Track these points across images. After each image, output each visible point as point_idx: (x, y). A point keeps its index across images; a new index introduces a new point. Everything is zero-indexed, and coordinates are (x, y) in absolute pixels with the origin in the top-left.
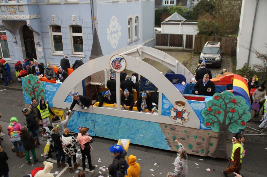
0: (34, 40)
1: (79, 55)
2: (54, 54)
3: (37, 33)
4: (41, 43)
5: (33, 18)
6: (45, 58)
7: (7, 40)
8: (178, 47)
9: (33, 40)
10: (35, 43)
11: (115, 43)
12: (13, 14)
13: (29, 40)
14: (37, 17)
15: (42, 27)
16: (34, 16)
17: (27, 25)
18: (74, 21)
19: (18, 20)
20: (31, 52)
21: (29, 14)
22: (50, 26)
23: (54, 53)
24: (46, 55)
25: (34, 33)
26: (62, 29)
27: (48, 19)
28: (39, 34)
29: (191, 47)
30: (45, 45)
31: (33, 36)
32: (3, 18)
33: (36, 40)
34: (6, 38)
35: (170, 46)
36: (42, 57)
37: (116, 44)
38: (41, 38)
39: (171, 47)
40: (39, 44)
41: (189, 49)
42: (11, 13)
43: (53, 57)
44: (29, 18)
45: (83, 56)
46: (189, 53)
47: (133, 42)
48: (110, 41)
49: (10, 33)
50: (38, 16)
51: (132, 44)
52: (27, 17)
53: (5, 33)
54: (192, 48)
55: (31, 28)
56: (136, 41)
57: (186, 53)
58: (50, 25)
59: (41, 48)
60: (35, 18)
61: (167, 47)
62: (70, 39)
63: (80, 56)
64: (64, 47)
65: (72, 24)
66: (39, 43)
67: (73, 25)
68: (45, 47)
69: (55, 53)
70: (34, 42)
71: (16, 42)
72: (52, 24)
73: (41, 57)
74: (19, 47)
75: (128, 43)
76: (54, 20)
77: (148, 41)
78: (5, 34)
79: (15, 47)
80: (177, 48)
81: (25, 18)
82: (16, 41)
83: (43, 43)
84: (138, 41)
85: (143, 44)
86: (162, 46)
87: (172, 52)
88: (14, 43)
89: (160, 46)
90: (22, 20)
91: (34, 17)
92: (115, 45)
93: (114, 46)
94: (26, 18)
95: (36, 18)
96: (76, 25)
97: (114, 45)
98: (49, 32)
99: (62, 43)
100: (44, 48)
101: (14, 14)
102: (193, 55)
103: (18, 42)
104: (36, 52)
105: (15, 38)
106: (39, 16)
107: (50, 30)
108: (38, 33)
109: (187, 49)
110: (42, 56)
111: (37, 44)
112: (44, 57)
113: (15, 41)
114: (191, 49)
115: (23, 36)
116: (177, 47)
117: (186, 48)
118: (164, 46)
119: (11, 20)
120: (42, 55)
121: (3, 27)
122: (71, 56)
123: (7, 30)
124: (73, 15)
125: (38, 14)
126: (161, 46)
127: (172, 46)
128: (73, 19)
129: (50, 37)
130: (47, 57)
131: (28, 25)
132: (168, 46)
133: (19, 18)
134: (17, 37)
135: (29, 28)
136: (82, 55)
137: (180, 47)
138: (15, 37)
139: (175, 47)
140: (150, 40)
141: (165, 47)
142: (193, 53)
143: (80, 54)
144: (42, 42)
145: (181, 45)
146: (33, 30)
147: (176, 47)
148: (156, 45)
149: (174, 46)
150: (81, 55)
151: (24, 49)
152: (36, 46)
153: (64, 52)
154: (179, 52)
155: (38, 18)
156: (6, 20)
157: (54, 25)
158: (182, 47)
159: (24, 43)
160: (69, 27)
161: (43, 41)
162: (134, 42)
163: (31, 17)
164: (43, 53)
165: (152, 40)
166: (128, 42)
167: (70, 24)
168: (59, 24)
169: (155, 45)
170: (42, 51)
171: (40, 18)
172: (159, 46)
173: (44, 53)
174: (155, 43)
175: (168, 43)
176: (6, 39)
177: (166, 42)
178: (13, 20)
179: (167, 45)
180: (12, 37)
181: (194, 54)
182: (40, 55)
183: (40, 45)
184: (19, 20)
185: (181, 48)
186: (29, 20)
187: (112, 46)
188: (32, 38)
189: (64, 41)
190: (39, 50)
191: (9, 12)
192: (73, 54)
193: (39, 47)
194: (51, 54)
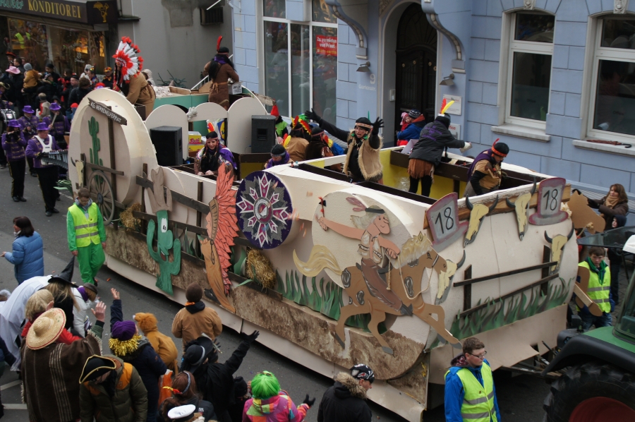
0: (434, 64)
1: (616, 143)
2: (505, 129)
3: (454, 40)
4: (461, 80)
7: (335, 57)
9: (430, 64)
10: (438, 80)
13: (414, 62)
15: (474, 16)
17: (420, 6)
22: (510, 14)
23: (505, 123)
24: (474, 128)
25: (441, 38)
26: (558, 28)
28: (460, 44)
30: (476, 88)
31: (436, 49)
33: (444, 66)
34: (336, 50)
38: (464, 59)
40: (451, 84)
45: (633, 150)
49: (351, 29)
53: (335, 30)
55: (432, 17)
58: (511, 7)
59: (459, 98)
62: (585, 72)
65: (606, 9)
66: (452, 77)
67: (611, 15)
68: (475, 96)
69: (511, 125)
70: (435, 72)
71: (366, 69)
72: (518, 6)
74: (373, 89)
78: (333, 34)
79: (360, 87)
82: (369, 65)
83: (469, 80)
88: (360, 70)
98: (503, 36)
99: (548, 86)
100: (468, 103)
103: (374, 68)
105: (367, 54)
107: (505, 29)
108: (456, 38)
111: (443, 83)
113: (365, 62)
115: (398, 48)
121: (334, 8)
122: (577, 147)
123: (343, 18)
129: (501, 60)
131: (424, 6)
134: (373, 49)
135: (428, 16)
136: (629, 146)
138: (367, 50)
143: (620, 141)
144: (464, 78)
146: (439, 24)
150: (623, 147)
151: (393, 98)
152: (439, 88)
153: (548, 125)
157: (527, 8)
159: (395, 76)
160: (590, 20)
161: (469, 73)
164: (462, 119)
167: (596, 9)
168: (550, 9)
170: (459, 112)
173: (467, 121)
176: (334, 52)
180: (358, 46)
183: (453, 88)
188: (429, 57)
189: (557, 80)
192: (586, 136)
193: (448, 97)
194: (494, 128)
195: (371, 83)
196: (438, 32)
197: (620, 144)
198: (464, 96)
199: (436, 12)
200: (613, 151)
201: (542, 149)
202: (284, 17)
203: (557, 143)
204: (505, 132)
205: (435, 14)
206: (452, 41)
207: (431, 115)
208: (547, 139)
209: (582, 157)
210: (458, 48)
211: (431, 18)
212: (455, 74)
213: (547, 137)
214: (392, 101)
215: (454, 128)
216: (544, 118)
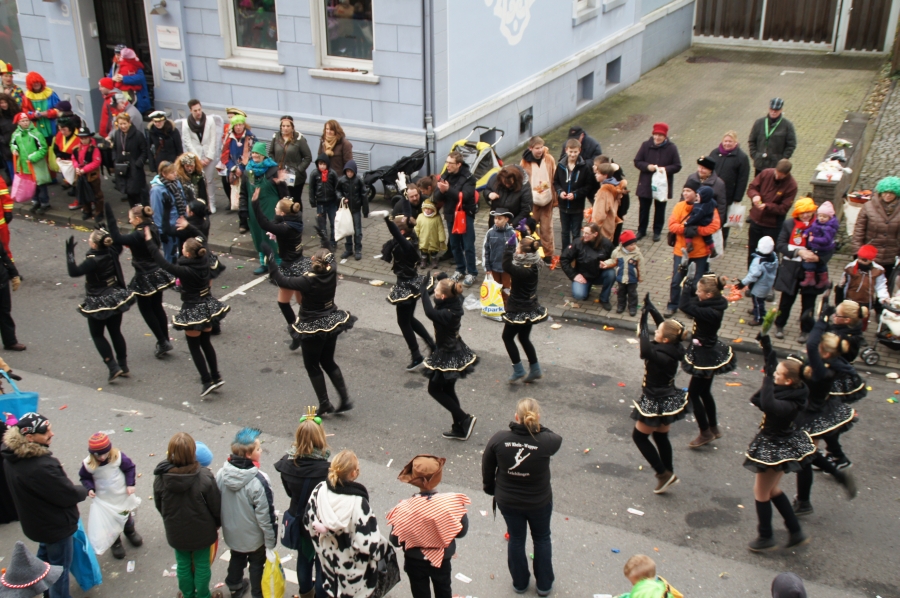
1: (353, 70)
2: (234, 62)
4: (175, 8)
6: (192, 81)
8: (807, 40)
10: (147, 9)
11: (516, 18)
23: (232, 56)
24: (198, 64)
29: (877, 41)
30: (193, 16)
35: (766, 37)
36: (179, 75)
37: (520, 22)
39: (770, 40)
40: (163, 11)
41: (864, 52)
43: (228, 76)
45: (371, 77)
46: (864, 75)
47: (595, 17)
48: (498, 11)
51: (592, 24)
54: (881, 49)
56: (610, 11)
57: (847, 75)
59: (175, 29)
61: (751, 39)
63: (358, 76)
64: (283, 28)
66: (164, 5)
68: (194, 27)
69: (239, 57)
73: (173, 74)
74: (68, 23)
75: (574, 20)
77: (664, 14)
79: (50, 21)
80: (802, 45)
83: (184, 8)
84: (620, 12)
85: (639, 24)
86: (726, 35)
87: (778, 65)
89: (717, 36)
92: (518, 31)
93: (514, 33)
97: (510, 26)
99: (274, 11)
100: (187, 34)
102: (888, 82)
104: (148, 48)
109: (853, 51)
110: (175, 70)
111: (154, 12)
112: (185, 77)
114: (874, 52)
116: (802, 42)
117: (848, 46)
118: (736, 36)
120: (180, 63)
122: (314, 77)
126: (721, 37)
127: (776, 39)
130: (200, 74)
132: (757, 37)
136: (367, 72)
137: (818, 41)
139: (791, 42)
140: (671, 7)
141: (741, 40)
142: (884, 73)
143: (356, 67)
144: (177, 5)
145: (824, 33)
147: (797, 40)
148: (697, 34)
149: (786, 40)
150: (359, 74)
151: (95, 33)
152: (150, 19)
153: (280, 55)
154: (814, 66)
158: (829, 41)
162: (600, 16)
164: (183, 54)
165: (682, 8)
166: (575, 16)
169: (693, 32)
170: (178, 46)
172: (711, 37)
173: (189, 56)
174: (694, 24)
175: (759, 20)
177: (748, 15)
179: (752, 32)
181: (890, 75)
182: (169, 64)
183: (167, 18)
185: (823, 45)
187: (505, 31)
190: (163, 39)
192: (321, 64)
193: (162, 28)
194: (221, 62)
195: (64, 15)
197: (357, 71)
198: (181, 27)
200: (351, 78)
201: (277, 82)
203: (292, 72)
204: (234, 66)
208: (281, 71)
209: (320, 87)
212: (167, 2)
213: (281, 68)
214: (95, 38)
215: (176, 65)
216: (274, 47)
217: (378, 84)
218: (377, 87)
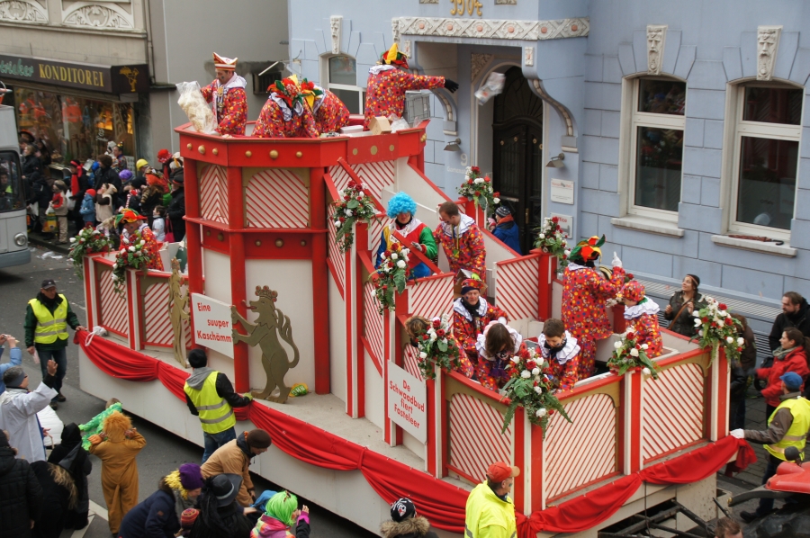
0: (540, 141)
1: (765, 239)
2: (628, 221)
3: (563, 112)
4: (573, 161)
5: (553, 37)
9: (535, 141)
10: (545, 161)
12: (467, 14)
13: (516, 139)
14: (572, 34)
15: (588, 82)
16: (559, 24)
17: (520, 69)
18: (763, 55)
19: (485, 43)
20: (515, 200)
21: (541, 17)
22: (631, 80)
23: (628, 215)
24: (590, 221)
25: (546, 108)
26: (690, 97)
27: (627, 43)
28: (570, 116)
30: (591, 171)
31: (541, 123)
32: (422, 32)
33: (552, 143)
36: (567, 230)
38: (576, 135)
40: (560, 164)
42: (461, 8)
44: (535, 38)
45: (786, 248)
50: (580, 28)
52: (527, 28)
55: (536, 83)
58: (632, 72)
59: (569, 183)
60: (565, 35)
62: (724, 152)
63: (771, 246)
64: (688, 188)
65: (748, 74)
66: (562, 157)
67: (754, 81)
68: (590, 181)
70: (541, 151)
71: (455, 147)
72: (641, 70)
76: (658, 48)
79: (449, 169)
81: (516, 32)
82: (459, 142)
83: (583, 161)
88: (448, 148)
90: (503, 43)
91: (560, 28)
94: (520, 37)
95: (569, 38)
96: (774, 82)
98: (622, 109)
99: (680, 169)
100: (581, 189)
101: (471, 15)
103: (465, 146)
104: (539, 201)
106: (583, 28)
107: (626, 98)
108: (566, 110)
111: (551, 165)
113: (454, 139)
115: (495, 121)
119: (456, 41)
120: (569, 218)
122: (717, 244)
124: (762, 28)
125: (579, 18)
128: (761, 49)
129: (621, 136)
130: (590, 231)
131: (524, 70)
133: (489, 35)
134: (463, 122)
135: (530, 82)
136: (781, 243)
138: (457, 123)
143: (770, 236)
144: (577, 156)
146: (544, 92)
150: (773, 244)
152: (545, 171)
153: (680, 217)
155: (579, 37)
156: (430, 40)
157: (651, 73)
159: (491, 156)
160: (728, 88)
161: (582, 152)
163: (544, 32)
164: (575, 209)
167: (736, 75)
168: (680, 74)
170: (570, 201)
171: (587, 37)
173: (581, 212)
178: (460, 41)
180: (445, 119)
183: (564, 171)
184: (490, 43)
186: (535, 45)
188: (533, 133)
189: (690, 160)
190: (556, 192)
191: (453, 6)
192: (728, 230)
193: (556, 181)
194: (614, 220)
195: (462, 163)
196: (544, 102)
197: (770, 240)
198: (576, 181)
199: (540, 78)
200: (761, 248)
201: (675, 246)
202: (354, 83)
203: (692, 237)
204: (628, 225)
205: (539, 80)
206: (560, 113)
207: (536, 205)
208: (680, 234)
209: (723, 256)
210: (568, 121)
211: (533, 85)
212: (566, 154)
213: (680, 232)
215: (566, 221)
216: (675, 209)
217: (794, 257)
218: (794, 260)
